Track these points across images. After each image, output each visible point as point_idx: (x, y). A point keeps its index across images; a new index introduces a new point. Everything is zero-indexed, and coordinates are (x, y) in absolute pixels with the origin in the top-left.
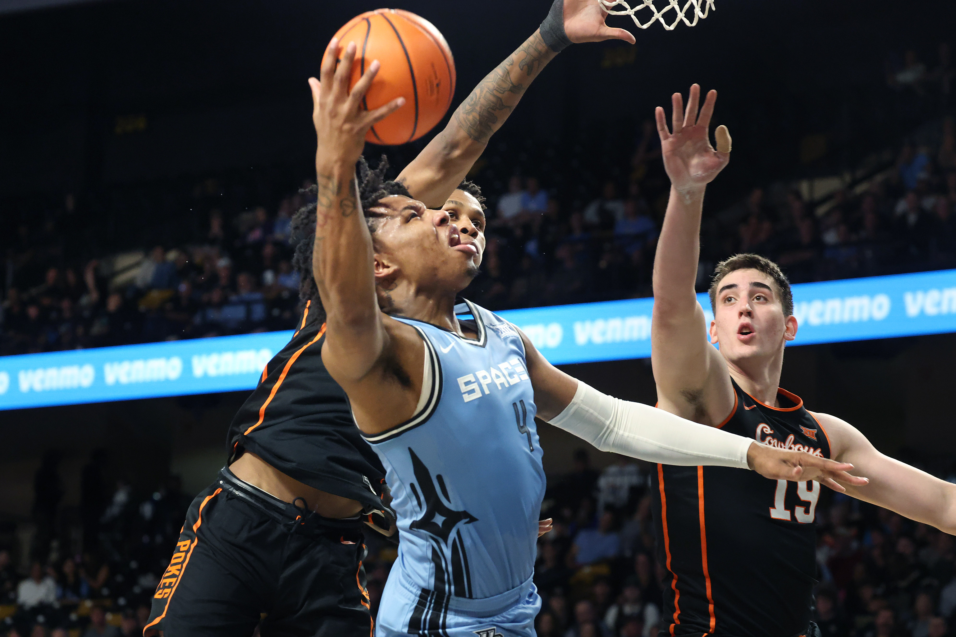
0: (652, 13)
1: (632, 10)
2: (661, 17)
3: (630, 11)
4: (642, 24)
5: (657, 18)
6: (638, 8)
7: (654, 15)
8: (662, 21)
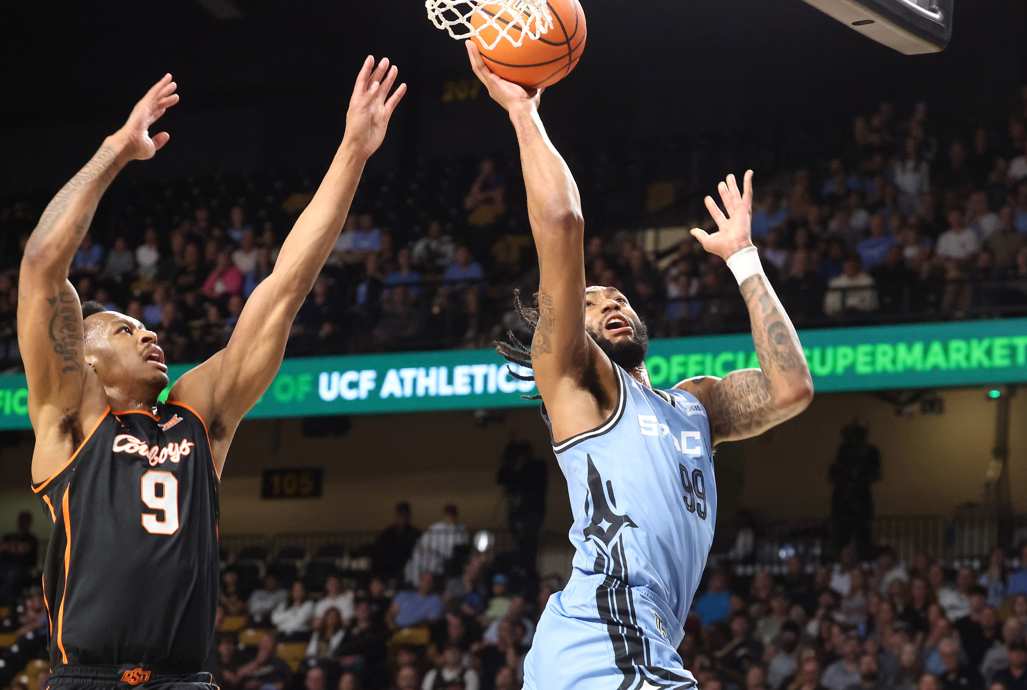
0: (497, 33)
1: (476, 30)
2: (507, 34)
3: (475, 32)
4: (489, 45)
5: (503, 36)
6: (484, 27)
7: (499, 33)
8: (509, 38)
